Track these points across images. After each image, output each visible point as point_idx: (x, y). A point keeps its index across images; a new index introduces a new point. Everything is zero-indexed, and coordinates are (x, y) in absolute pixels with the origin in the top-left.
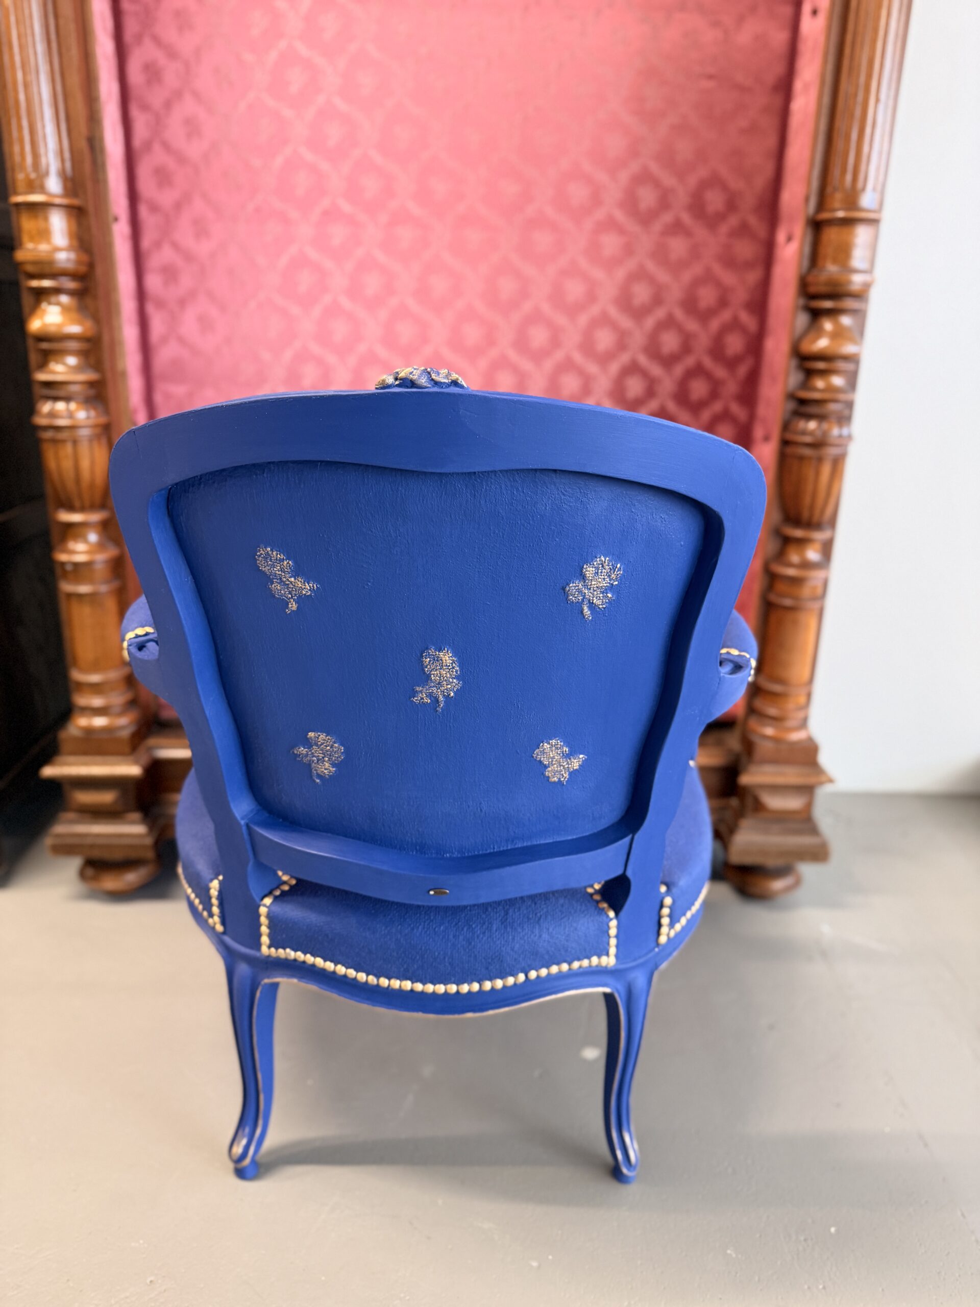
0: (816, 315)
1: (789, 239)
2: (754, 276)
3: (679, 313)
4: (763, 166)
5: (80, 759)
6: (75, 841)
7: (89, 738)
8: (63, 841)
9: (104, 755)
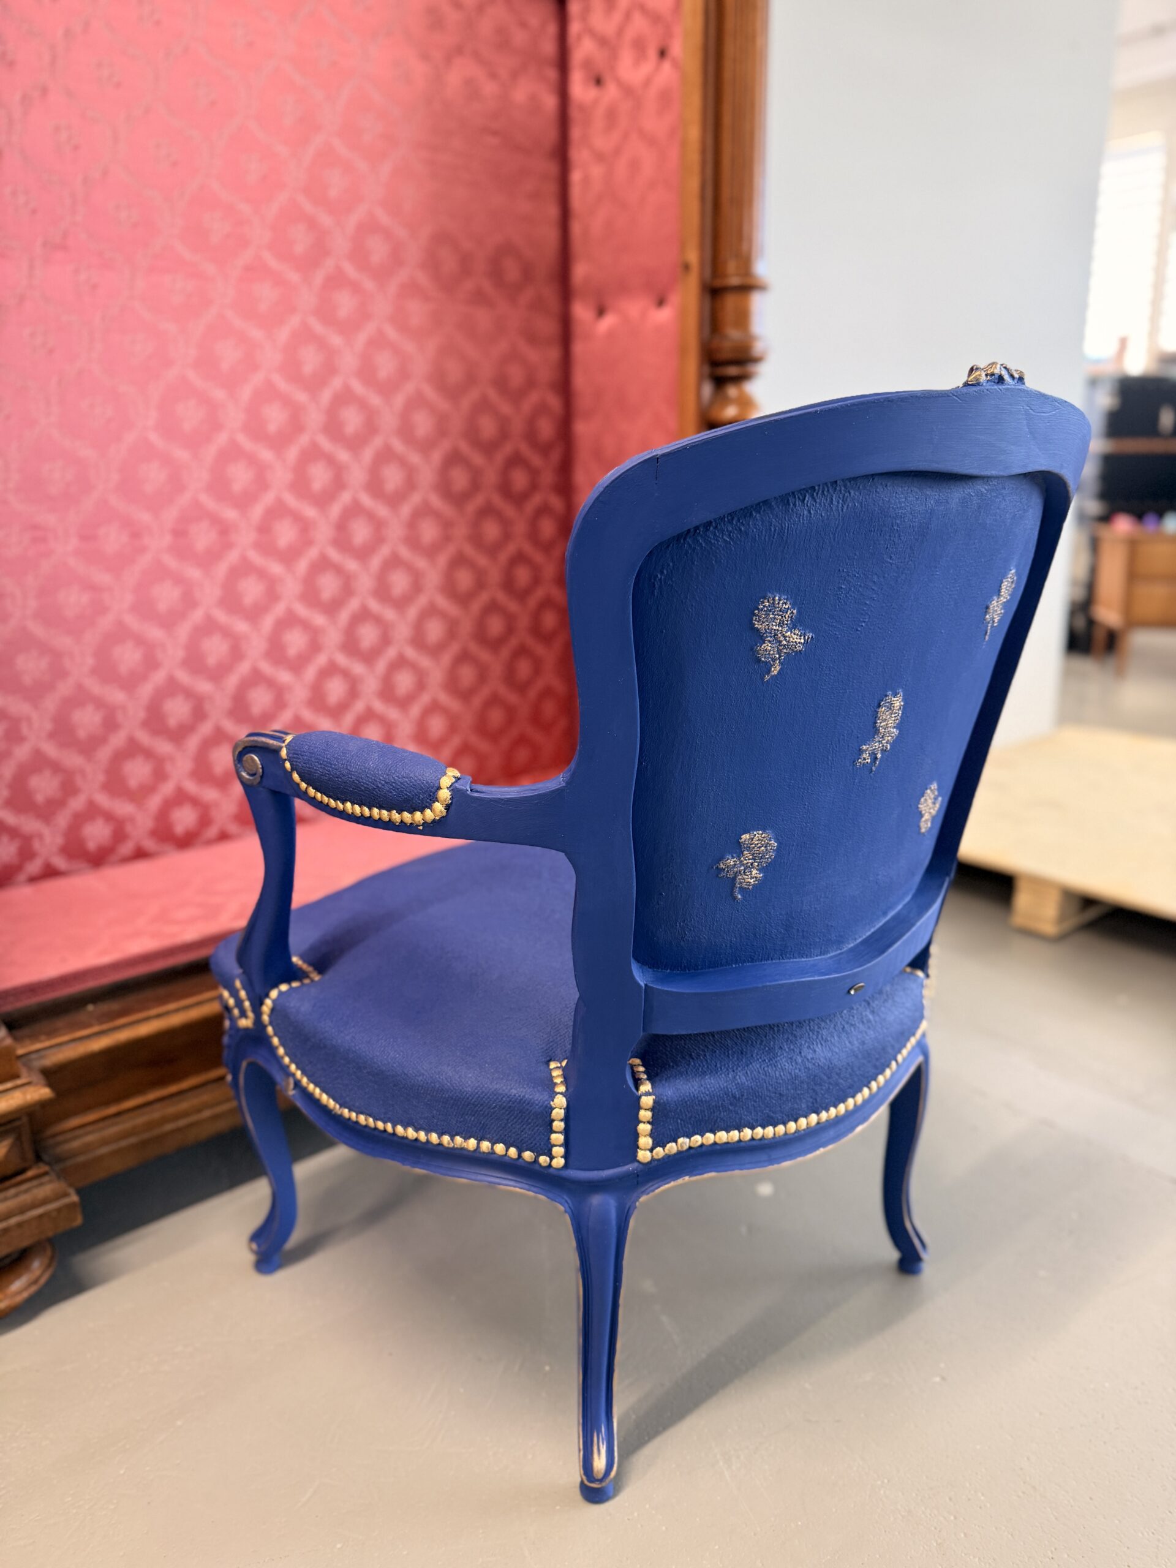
0: (720, 382)
1: (601, 312)
2: (554, 354)
3: (493, 394)
4: (550, 235)
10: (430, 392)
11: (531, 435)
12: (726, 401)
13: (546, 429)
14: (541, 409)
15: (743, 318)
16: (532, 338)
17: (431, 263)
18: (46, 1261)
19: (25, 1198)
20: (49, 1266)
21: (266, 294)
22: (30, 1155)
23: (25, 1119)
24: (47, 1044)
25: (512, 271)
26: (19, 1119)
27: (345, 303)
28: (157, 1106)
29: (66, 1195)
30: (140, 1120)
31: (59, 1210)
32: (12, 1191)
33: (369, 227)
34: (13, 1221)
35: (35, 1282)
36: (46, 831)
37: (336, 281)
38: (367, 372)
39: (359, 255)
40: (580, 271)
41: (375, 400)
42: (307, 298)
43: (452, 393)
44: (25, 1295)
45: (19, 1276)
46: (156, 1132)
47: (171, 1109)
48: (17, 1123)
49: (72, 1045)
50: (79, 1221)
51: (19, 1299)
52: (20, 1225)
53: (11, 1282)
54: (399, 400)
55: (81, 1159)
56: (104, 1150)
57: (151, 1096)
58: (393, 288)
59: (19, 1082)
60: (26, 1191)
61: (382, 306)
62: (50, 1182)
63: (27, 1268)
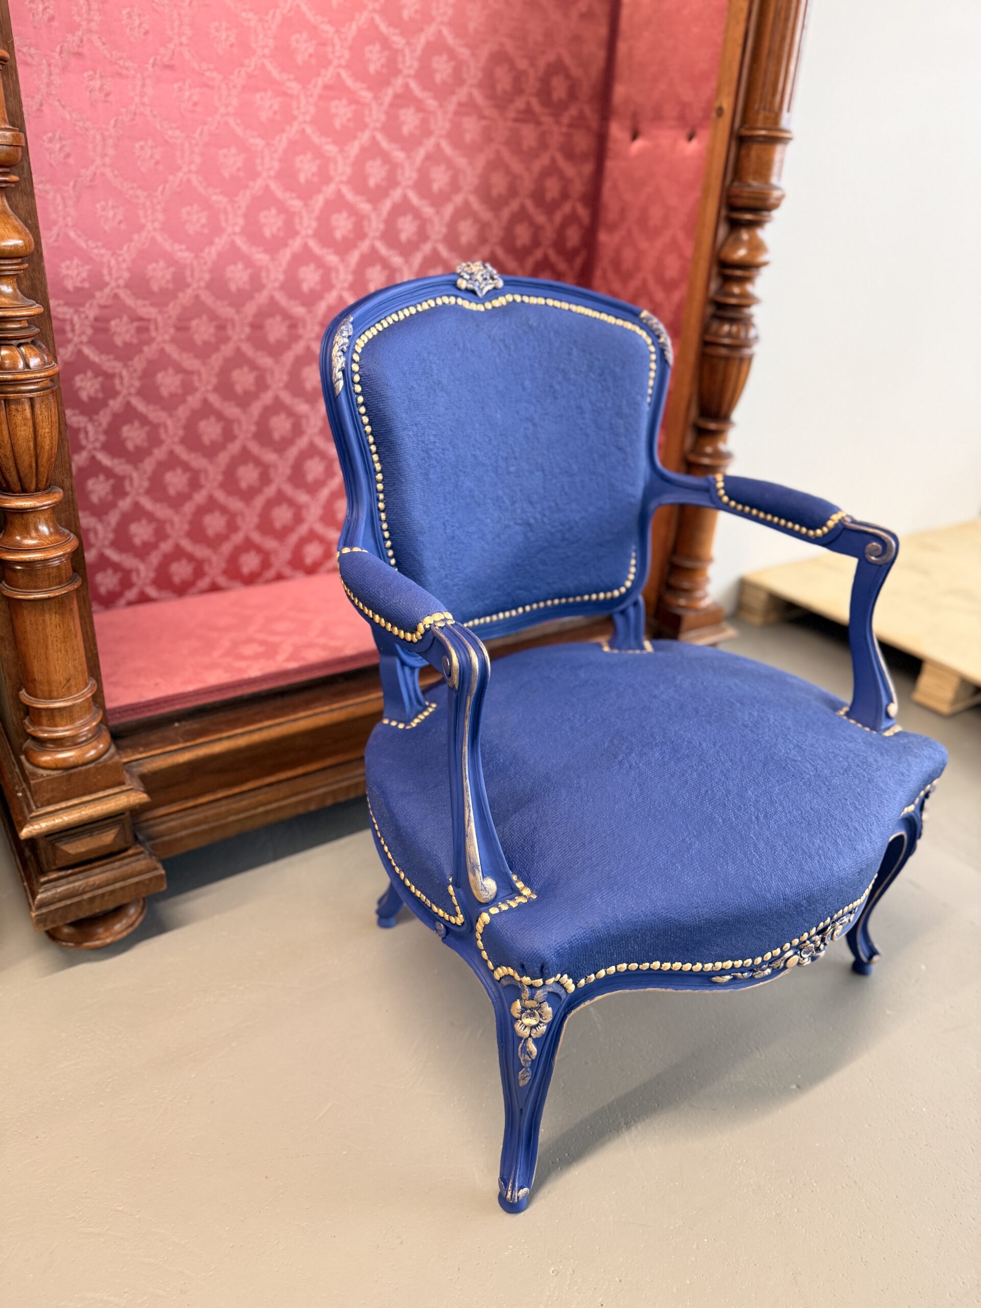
0: (735, 225)
1: (635, 136)
2: (588, 168)
3: (530, 205)
4: (597, 55)
5: (63, 805)
6: (69, 902)
7: (71, 775)
8: (53, 907)
9: (91, 793)
10: (476, 204)
11: (559, 244)
12: (738, 243)
13: (573, 236)
14: (571, 218)
15: (764, 170)
16: (569, 153)
17: (488, 83)
18: (139, 910)
19: (127, 869)
20: (141, 913)
21: (342, 111)
22: (130, 838)
23: (127, 814)
24: (144, 755)
25: (559, 89)
26: (122, 814)
27: (409, 120)
28: (224, 802)
29: (156, 869)
30: (210, 812)
31: (150, 879)
32: (117, 864)
33: (436, 47)
34: (118, 885)
35: (132, 925)
36: (142, 567)
37: (404, 99)
38: (423, 185)
39: (425, 74)
40: (620, 91)
41: (428, 210)
42: (376, 115)
43: (495, 204)
44: (125, 934)
45: (120, 921)
46: (223, 822)
47: (235, 805)
48: (122, 817)
49: (162, 757)
50: (165, 887)
51: (119, 937)
52: (122, 888)
53: (114, 924)
54: (448, 211)
55: (166, 838)
56: (183, 833)
57: (220, 795)
58: (452, 106)
59: (124, 788)
60: (127, 864)
61: (441, 124)
62: (145, 858)
63: (126, 915)
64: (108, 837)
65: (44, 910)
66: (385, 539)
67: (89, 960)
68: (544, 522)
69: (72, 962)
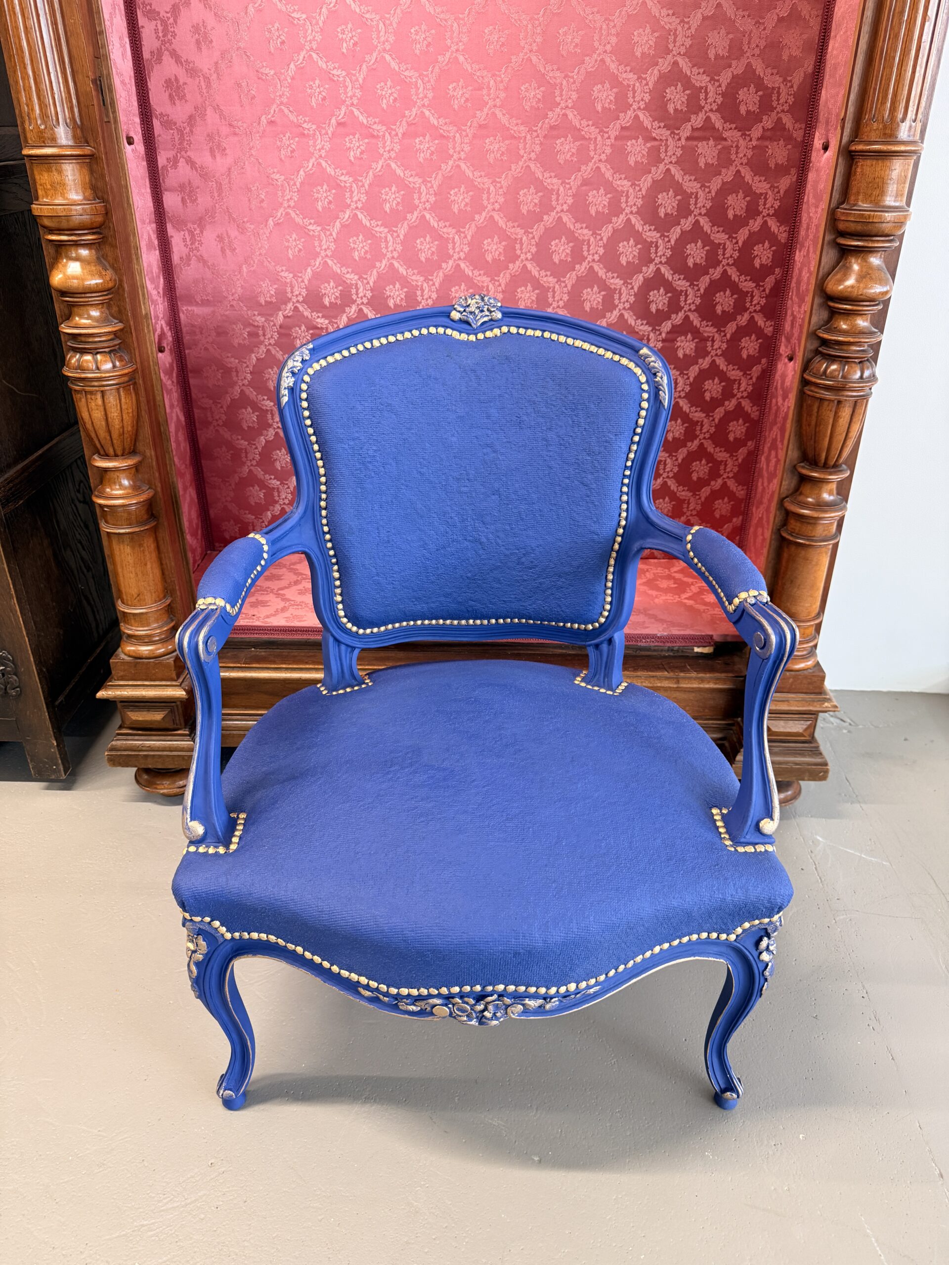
0: (844, 253)
2: (785, 182)
5: (131, 683)
6: (130, 753)
7: (137, 663)
8: (119, 753)
9: (151, 680)
11: (744, 263)
12: (847, 272)
13: (763, 254)
14: (764, 234)
16: (760, 166)
17: (657, 104)
19: (174, 744)
22: (179, 722)
23: (178, 703)
25: (749, 101)
26: (172, 702)
27: (566, 148)
32: (169, 738)
34: (165, 753)
37: (561, 129)
39: (584, 104)
42: (531, 147)
48: (172, 704)
52: (168, 756)
58: (614, 131)
59: (174, 683)
60: (175, 740)
64: (157, 716)
65: (113, 753)
66: (325, 533)
67: (155, 802)
68: (498, 544)
69: (146, 799)
